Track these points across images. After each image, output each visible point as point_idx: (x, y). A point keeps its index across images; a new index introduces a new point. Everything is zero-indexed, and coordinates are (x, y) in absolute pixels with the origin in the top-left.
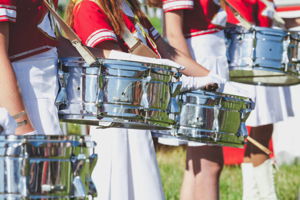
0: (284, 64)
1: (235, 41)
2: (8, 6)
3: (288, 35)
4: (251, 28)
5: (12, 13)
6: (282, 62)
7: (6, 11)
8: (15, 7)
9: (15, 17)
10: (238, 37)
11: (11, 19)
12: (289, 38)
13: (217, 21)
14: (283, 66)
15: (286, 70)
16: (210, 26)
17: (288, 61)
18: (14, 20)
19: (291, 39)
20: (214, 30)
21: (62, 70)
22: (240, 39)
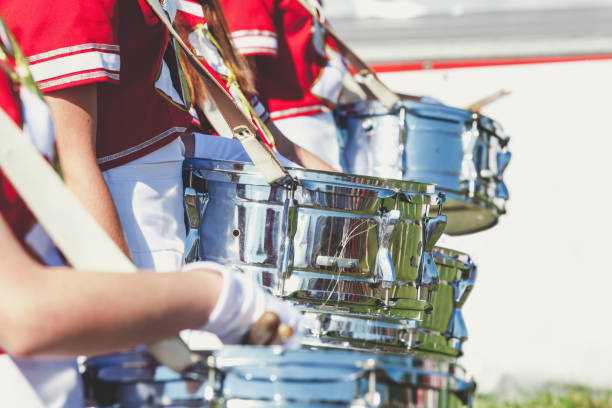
0: (466, 182)
1: (358, 132)
2: (104, 47)
3: (473, 120)
4: (395, 104)
5: (112, 61)
6: (462, 178)
7: (102, 56)
8: (117, 47)
9: (118, 69)
10: (366, 124)
11: (111, 76)
12: (475, 124)
13: (322, 90)
14: (463, 186)
15: (471, 195)
16: (307, 99)
17: (474, 175)
18: (117, 77)
19: (481, 128)
20: (316, 108)
21: (193, 187)
22: (371, 128)
